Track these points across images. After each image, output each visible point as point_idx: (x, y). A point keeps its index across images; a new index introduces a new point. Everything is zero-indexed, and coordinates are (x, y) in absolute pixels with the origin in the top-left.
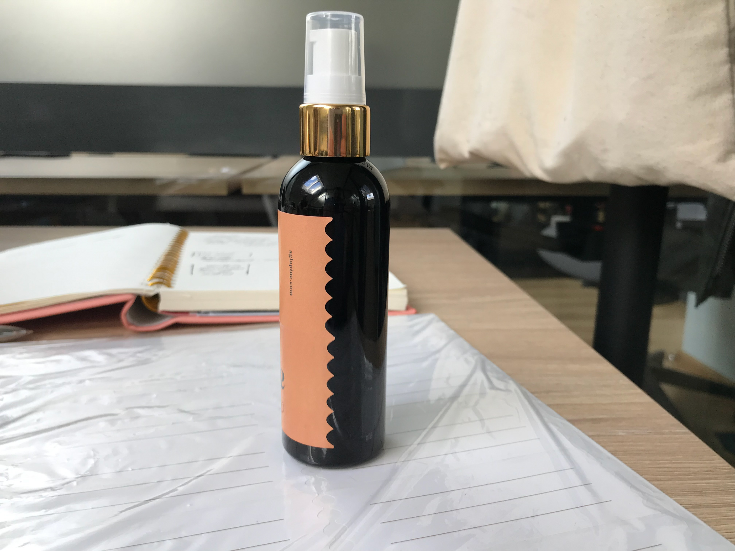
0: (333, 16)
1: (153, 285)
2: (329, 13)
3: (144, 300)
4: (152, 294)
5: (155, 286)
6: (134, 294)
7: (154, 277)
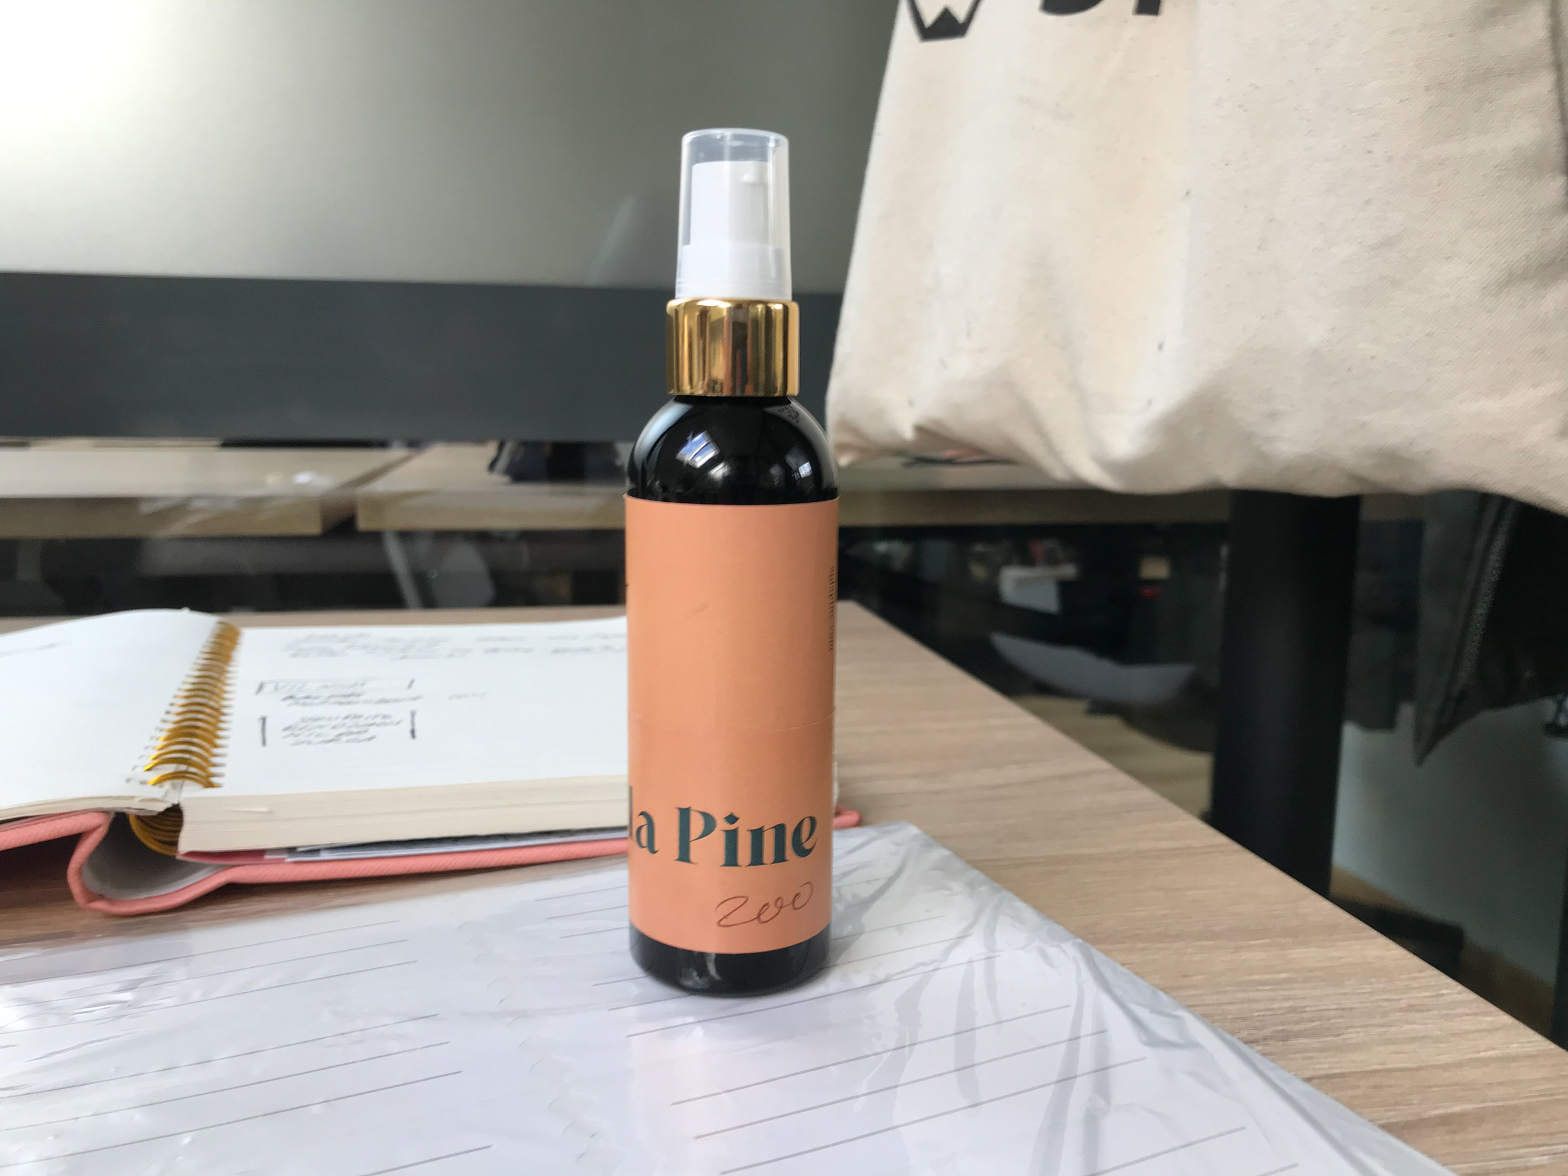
0: (736, 137)
1: (160, 782)
2: (728, 133)
3: (134, 824)
4: (160, 807)
5: (167, 785)
6: (105, 812)
7: (162, 760)
